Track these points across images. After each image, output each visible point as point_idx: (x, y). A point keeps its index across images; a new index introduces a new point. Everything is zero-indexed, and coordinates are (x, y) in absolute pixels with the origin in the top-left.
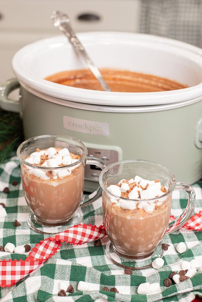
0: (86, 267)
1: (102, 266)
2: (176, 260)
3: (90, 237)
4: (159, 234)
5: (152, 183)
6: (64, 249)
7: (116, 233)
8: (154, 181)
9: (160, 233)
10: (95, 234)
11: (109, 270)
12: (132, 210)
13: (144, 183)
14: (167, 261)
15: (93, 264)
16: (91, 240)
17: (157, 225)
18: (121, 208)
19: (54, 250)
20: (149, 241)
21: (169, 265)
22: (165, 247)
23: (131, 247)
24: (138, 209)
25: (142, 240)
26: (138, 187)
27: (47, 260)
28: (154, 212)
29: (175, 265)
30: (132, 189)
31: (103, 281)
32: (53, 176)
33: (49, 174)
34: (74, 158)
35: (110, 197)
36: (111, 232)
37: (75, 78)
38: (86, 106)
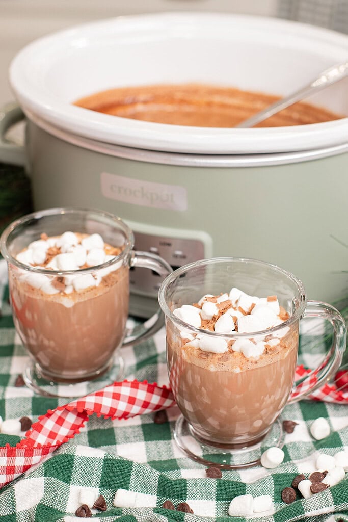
0: (132, 462)
1: (165, 462)
2: (309, 452)
3: (146, 405)
4: (274, 400)
5: (261, 302)
6: (95, 427)
7: (192, 399)
8: (266, 299)
9: (277, 397)
10: (155, 399)
11: (178, 468)
12: (220, 354)
13: (246, 301)
14: (291, 454)
15: (148, 457)
16: (148, 411)
17: (269, 384)
18: (199, 349)
19: (75, 428)
20: (254, 413)
21: (295, 462)
22: (288, 427)
23: (221, 425)
24: (232, 352)
25: (242, 411)
26: (235, 309)
27: (59, 446)
28: (261, 358)
29: (305, 461)
30: (223, 313)
31: (164, 489)
32: (66, 286)
33: (58, 282)
34: (111, 253)
35: (180, 329)
36: (183, 397)
37: (134, 103)
38: (143, 153)
